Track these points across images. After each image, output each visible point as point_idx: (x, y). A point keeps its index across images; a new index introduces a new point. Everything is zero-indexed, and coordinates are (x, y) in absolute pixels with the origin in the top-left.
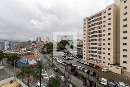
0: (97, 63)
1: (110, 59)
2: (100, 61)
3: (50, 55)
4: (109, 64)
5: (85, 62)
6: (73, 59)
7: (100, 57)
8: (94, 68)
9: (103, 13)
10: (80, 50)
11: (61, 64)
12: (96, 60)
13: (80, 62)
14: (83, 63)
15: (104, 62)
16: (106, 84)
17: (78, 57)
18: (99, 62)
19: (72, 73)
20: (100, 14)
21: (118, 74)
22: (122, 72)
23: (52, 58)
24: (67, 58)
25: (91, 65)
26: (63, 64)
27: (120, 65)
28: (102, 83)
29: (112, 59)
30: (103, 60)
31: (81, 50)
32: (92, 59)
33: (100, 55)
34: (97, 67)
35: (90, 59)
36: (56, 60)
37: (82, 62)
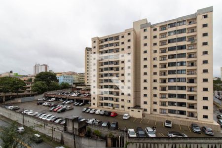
0: (114, 109)
1: (130, 101)
2: (118, 106)
3: (9, 107)
4: (129, 108)
5: (96, 110)
6: (73, 109)
7: (117, 100)
8: (112, 117)
9: (120, 37)
10: (80, 91)
11: (52, 122)
12: (112, 105)
13: (87, 111)
14: (94, 113)
15: (123, 107)
16: (135, 136)
17: (82, 103)
18: (116, 107)
19: (83, 135)
20: (117, 38)
21: (140, 119)
22: (143, 115)
23: (20, 113)
24: (61, 109)
25: (107, 113)
26: (57, 121)
27: (141, 107)
28: (131, 136)
29: (132, 101)
30: (121, 103)
31: (83, 92)
32: (106, 104)
33: (117, 97)
34: (116, 115)
35: (102, 105)
36: (34, 117)
37: (91, 112)
